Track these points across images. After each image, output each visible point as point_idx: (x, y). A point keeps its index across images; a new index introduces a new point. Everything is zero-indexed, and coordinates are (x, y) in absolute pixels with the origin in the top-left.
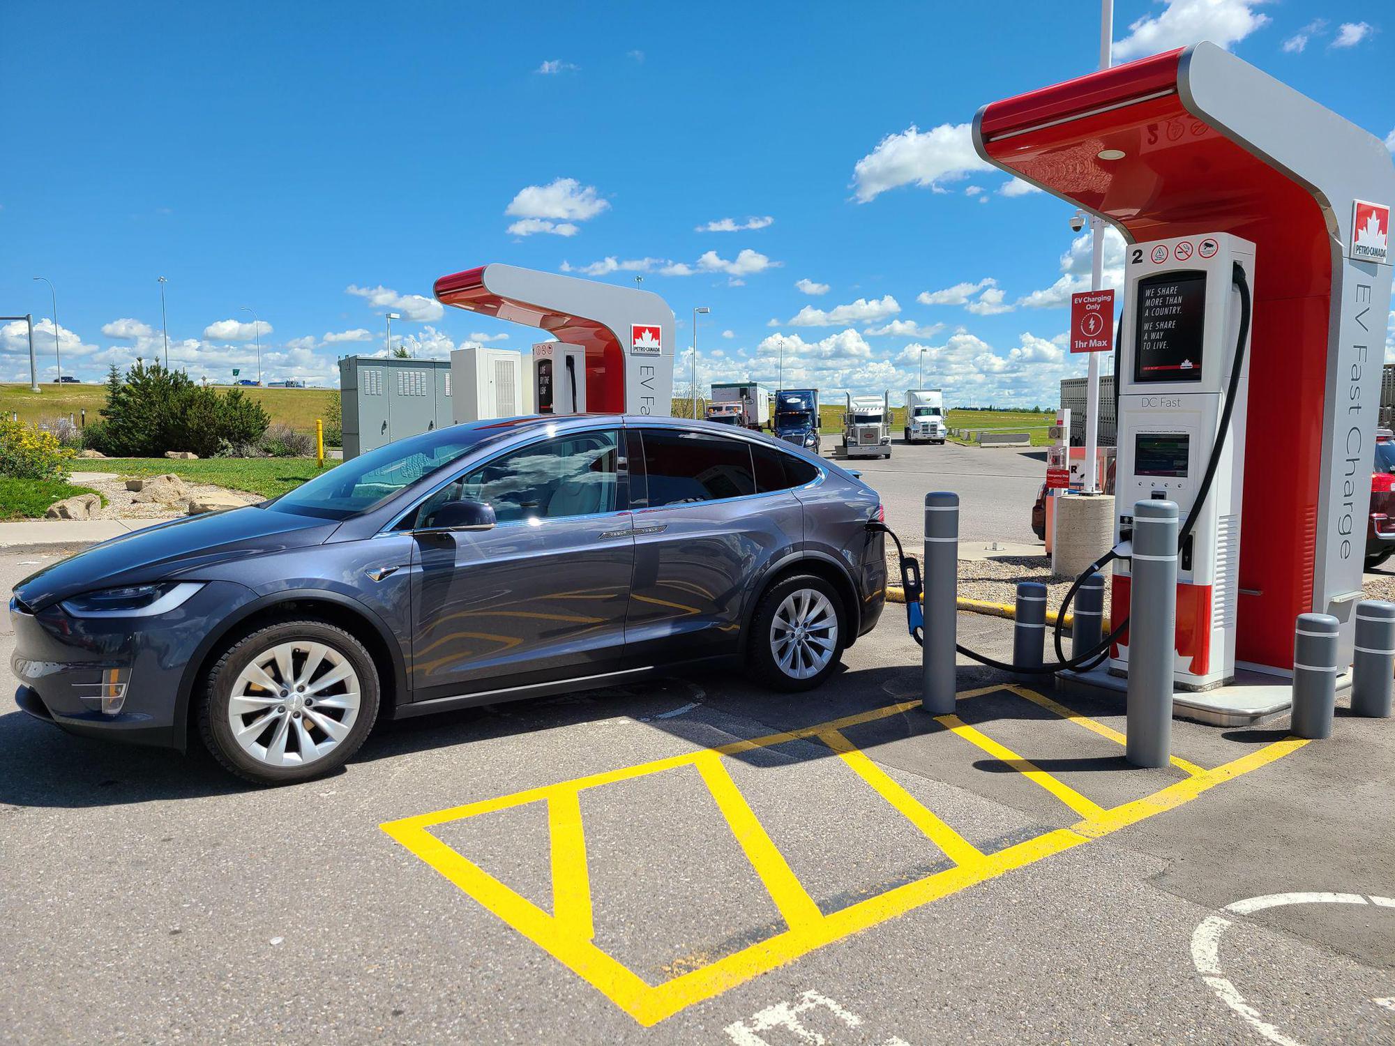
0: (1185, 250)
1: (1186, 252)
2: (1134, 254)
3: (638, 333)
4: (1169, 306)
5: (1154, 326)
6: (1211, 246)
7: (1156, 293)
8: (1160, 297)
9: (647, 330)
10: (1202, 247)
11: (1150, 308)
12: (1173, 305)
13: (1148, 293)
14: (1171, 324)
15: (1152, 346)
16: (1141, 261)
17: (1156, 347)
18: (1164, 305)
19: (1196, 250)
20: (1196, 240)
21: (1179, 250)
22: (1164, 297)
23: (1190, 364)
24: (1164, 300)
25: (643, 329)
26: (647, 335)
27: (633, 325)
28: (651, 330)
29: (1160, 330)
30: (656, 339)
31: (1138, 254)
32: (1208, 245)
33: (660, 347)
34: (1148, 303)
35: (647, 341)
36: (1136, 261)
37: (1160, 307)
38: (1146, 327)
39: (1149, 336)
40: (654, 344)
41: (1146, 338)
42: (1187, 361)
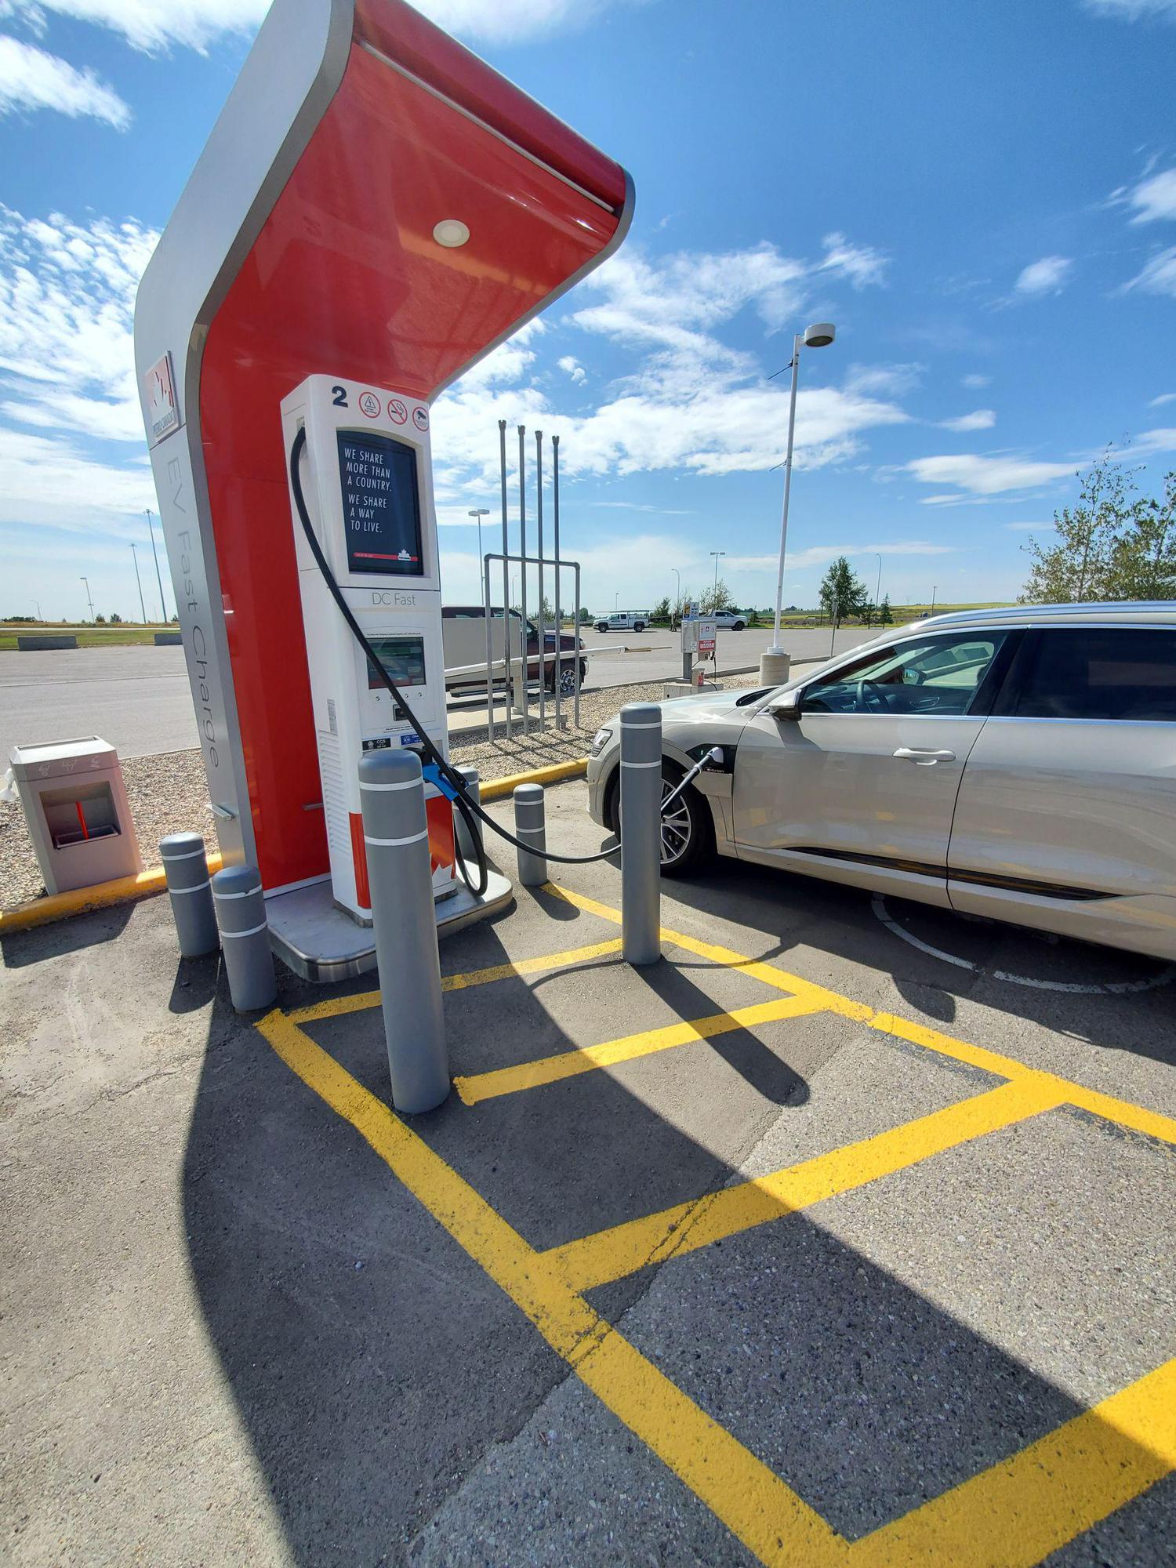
18: (370, 475)
22: (370, 464)
23: (408, 556)
29: (368, 507)
31: (339, 393)
39: (357, 512)
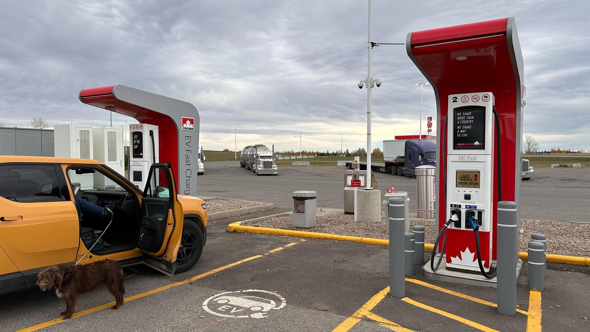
0: (476, 98)
1: (476, 99)
2: (453, 98)
3: (185, 121)
4: (468, 120)
5: (462, 127)
6: (487, 97)
7: (462, 114)
8: (464, 116)
9: (188, 120)
10: (483, 98)
11: (460, 120)
12: (470, 120)
13: (458, 114)
14: (469, 127)
15: (461, 135)
16: (457, 101)
17: (463, 136)
19: (481, 98)
20: (481, 94)
21: (473, 98)
24: (466, 117)
25: (187, 119)
26: (188, 122)
27: (182, 117)
28: (190, 120)
30: (192, 124)
32: (485, 97)
33: (194, 128)
34: (458, 118)
35: (188, 125)
36: (454, 101)
37: (464, 120)
38: (458, 128)
40: (191, 126)
41: (458, 132)
42: (477, 142)
